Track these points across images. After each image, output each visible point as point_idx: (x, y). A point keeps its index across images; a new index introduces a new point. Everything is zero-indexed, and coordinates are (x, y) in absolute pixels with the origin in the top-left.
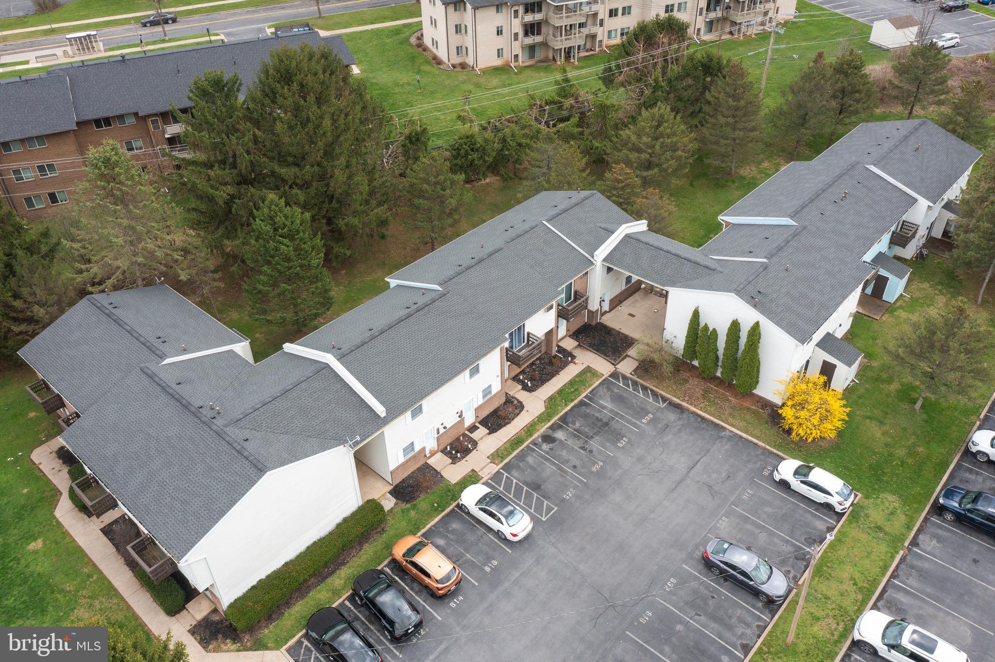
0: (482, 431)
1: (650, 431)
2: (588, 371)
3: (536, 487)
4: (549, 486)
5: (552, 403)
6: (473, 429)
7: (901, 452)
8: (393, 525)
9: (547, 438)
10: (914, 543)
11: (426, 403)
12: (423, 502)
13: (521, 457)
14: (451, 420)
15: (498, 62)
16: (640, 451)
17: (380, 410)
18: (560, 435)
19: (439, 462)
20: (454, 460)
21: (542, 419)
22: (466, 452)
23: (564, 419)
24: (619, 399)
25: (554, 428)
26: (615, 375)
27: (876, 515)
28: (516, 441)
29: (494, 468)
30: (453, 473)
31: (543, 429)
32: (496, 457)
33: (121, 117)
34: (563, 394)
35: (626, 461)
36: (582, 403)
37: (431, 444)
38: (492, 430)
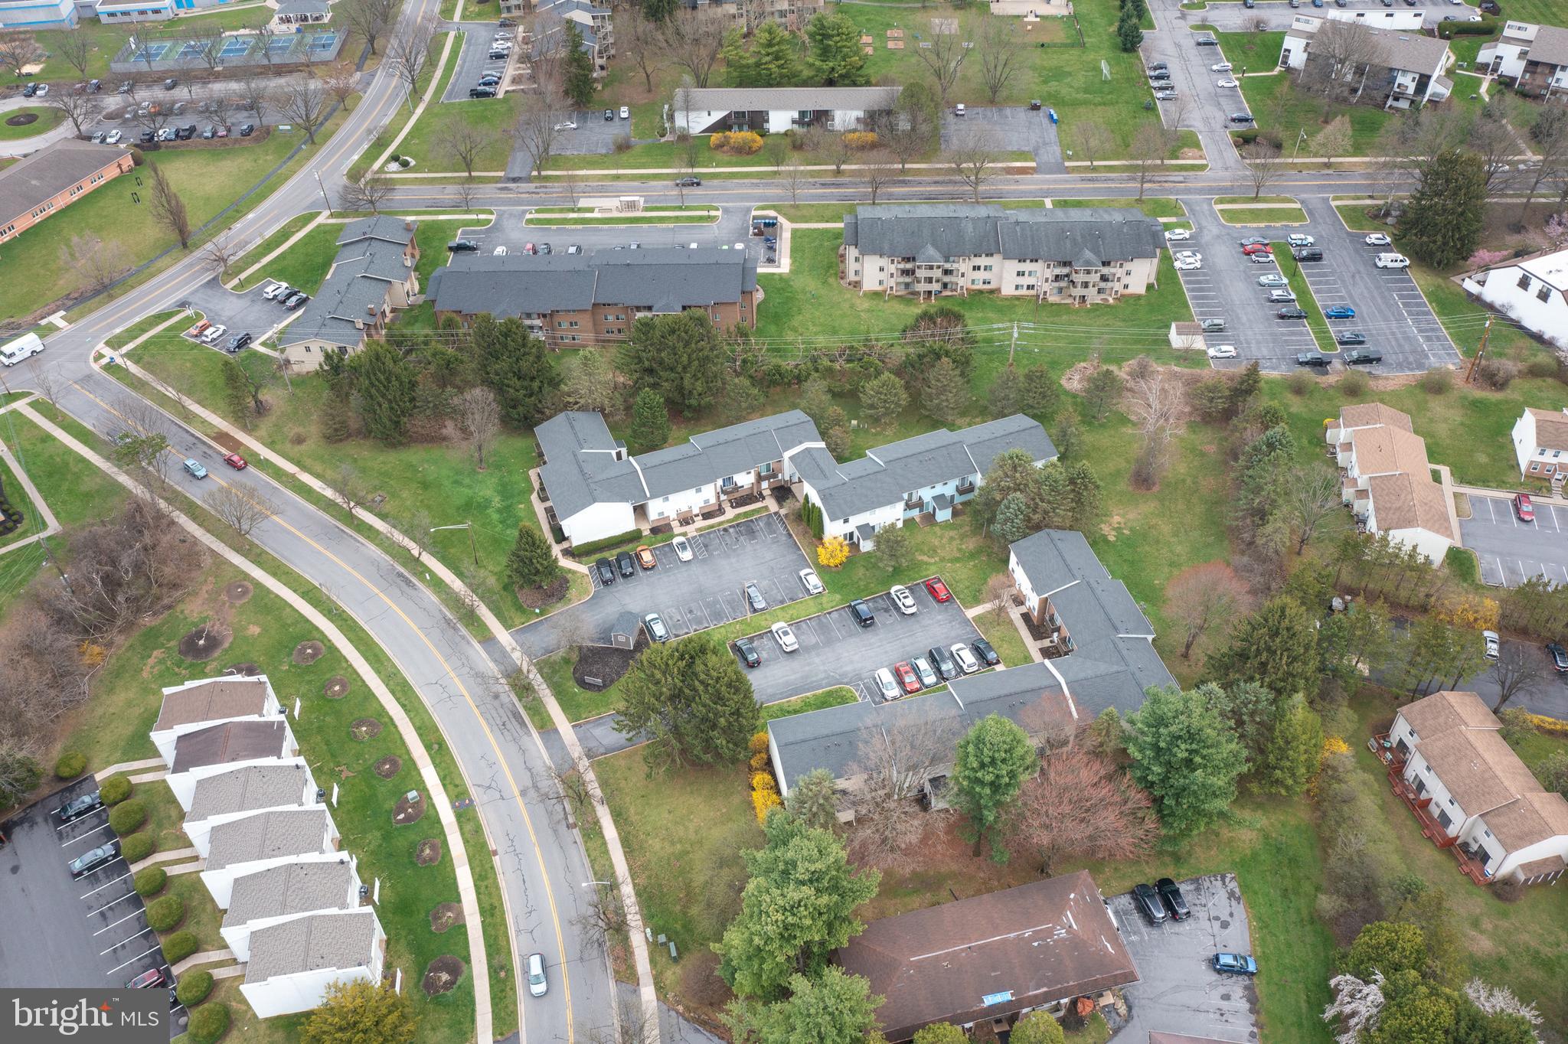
0: (700, 517)
1: (769, 540)
2: (766, 508)
3: (706, 546)
4: (711, 548)
5: (738, 516)
6: (697, 515)
7: (862, 583)
8: (642, 541)
9: (725, 530)
10: (829, 613)
11: (671, 497)
12: (659, 537)
13: (709, 533)
14: (685, 509)
15: (879, 288)
16: (758, 547)
17: (648, 495)
18: (731, 530)
19: (675, 524)
20: (681, 525)
21: (728, 521)
22: (688, 523)
23: (738, 525)
24: (768, 524)
25: (733, 526)
26: (776, 513)
27: (824, 600)
28: (712, 527)
29: (695, 534)
30: (677, 530)
31: (726, 526)
32: (697, 530)
33: (616, 305)
34: (746, 514)
35: (749, 548)
36: (752, 521)
37: (673, 515)
38: (704, 519)
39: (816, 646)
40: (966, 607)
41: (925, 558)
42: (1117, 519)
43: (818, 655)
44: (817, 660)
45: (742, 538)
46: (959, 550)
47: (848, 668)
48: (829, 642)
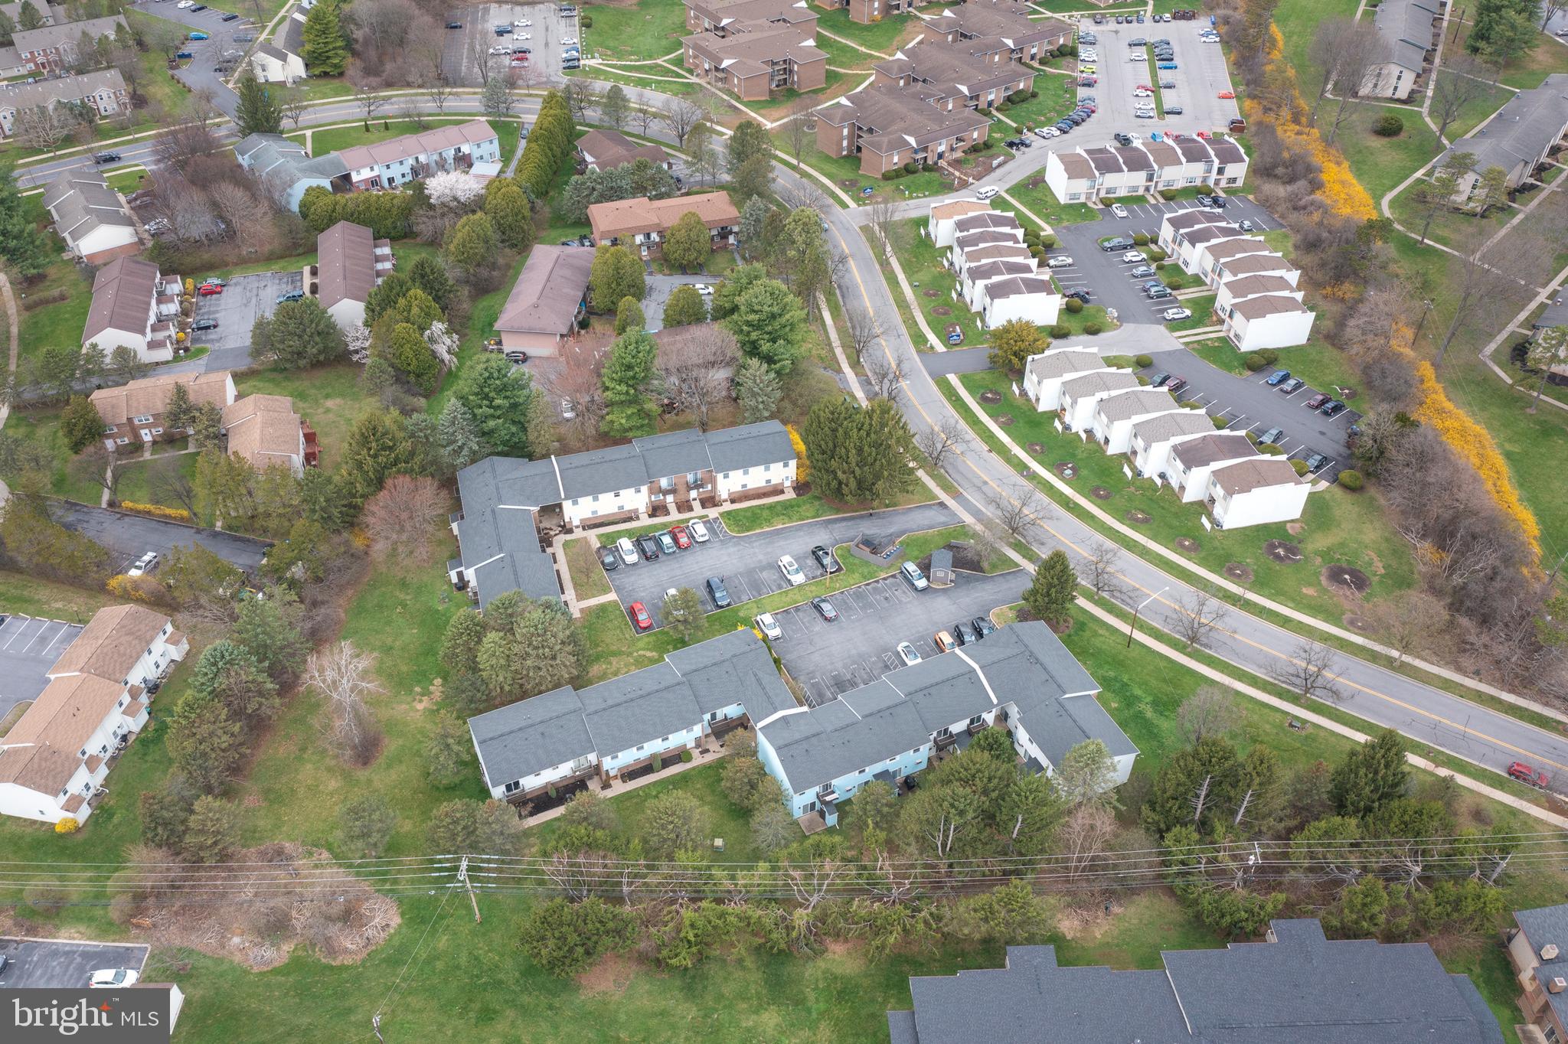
1: (818, 675)
4: (881, 665)
35: (839, 665)
39: (762, 569)
40: (615, 602)
41: (649, 654)
42: (420, 707)
43: (760, 561)
44: (761, 557)
45: (849, 677)
46: (610, 663)
47: (732, 550)
48: (750, 572)
